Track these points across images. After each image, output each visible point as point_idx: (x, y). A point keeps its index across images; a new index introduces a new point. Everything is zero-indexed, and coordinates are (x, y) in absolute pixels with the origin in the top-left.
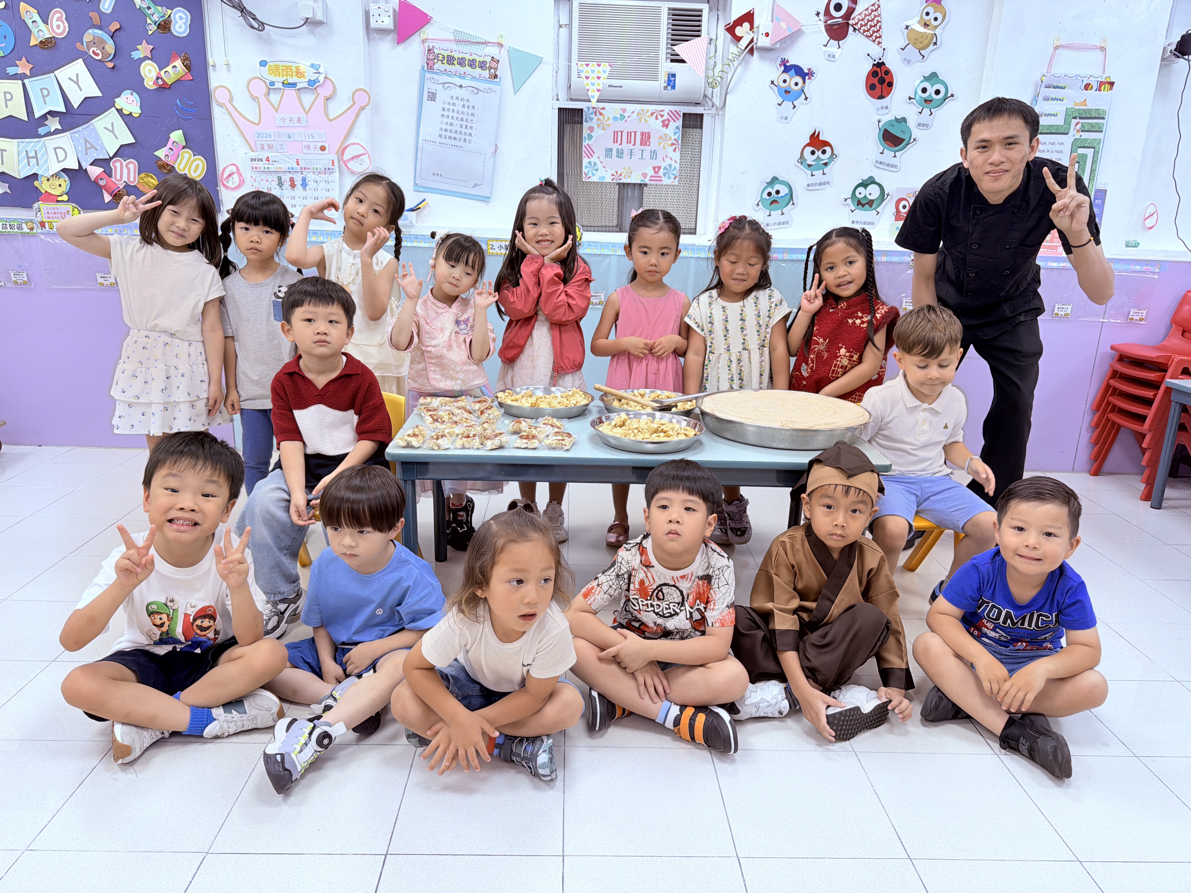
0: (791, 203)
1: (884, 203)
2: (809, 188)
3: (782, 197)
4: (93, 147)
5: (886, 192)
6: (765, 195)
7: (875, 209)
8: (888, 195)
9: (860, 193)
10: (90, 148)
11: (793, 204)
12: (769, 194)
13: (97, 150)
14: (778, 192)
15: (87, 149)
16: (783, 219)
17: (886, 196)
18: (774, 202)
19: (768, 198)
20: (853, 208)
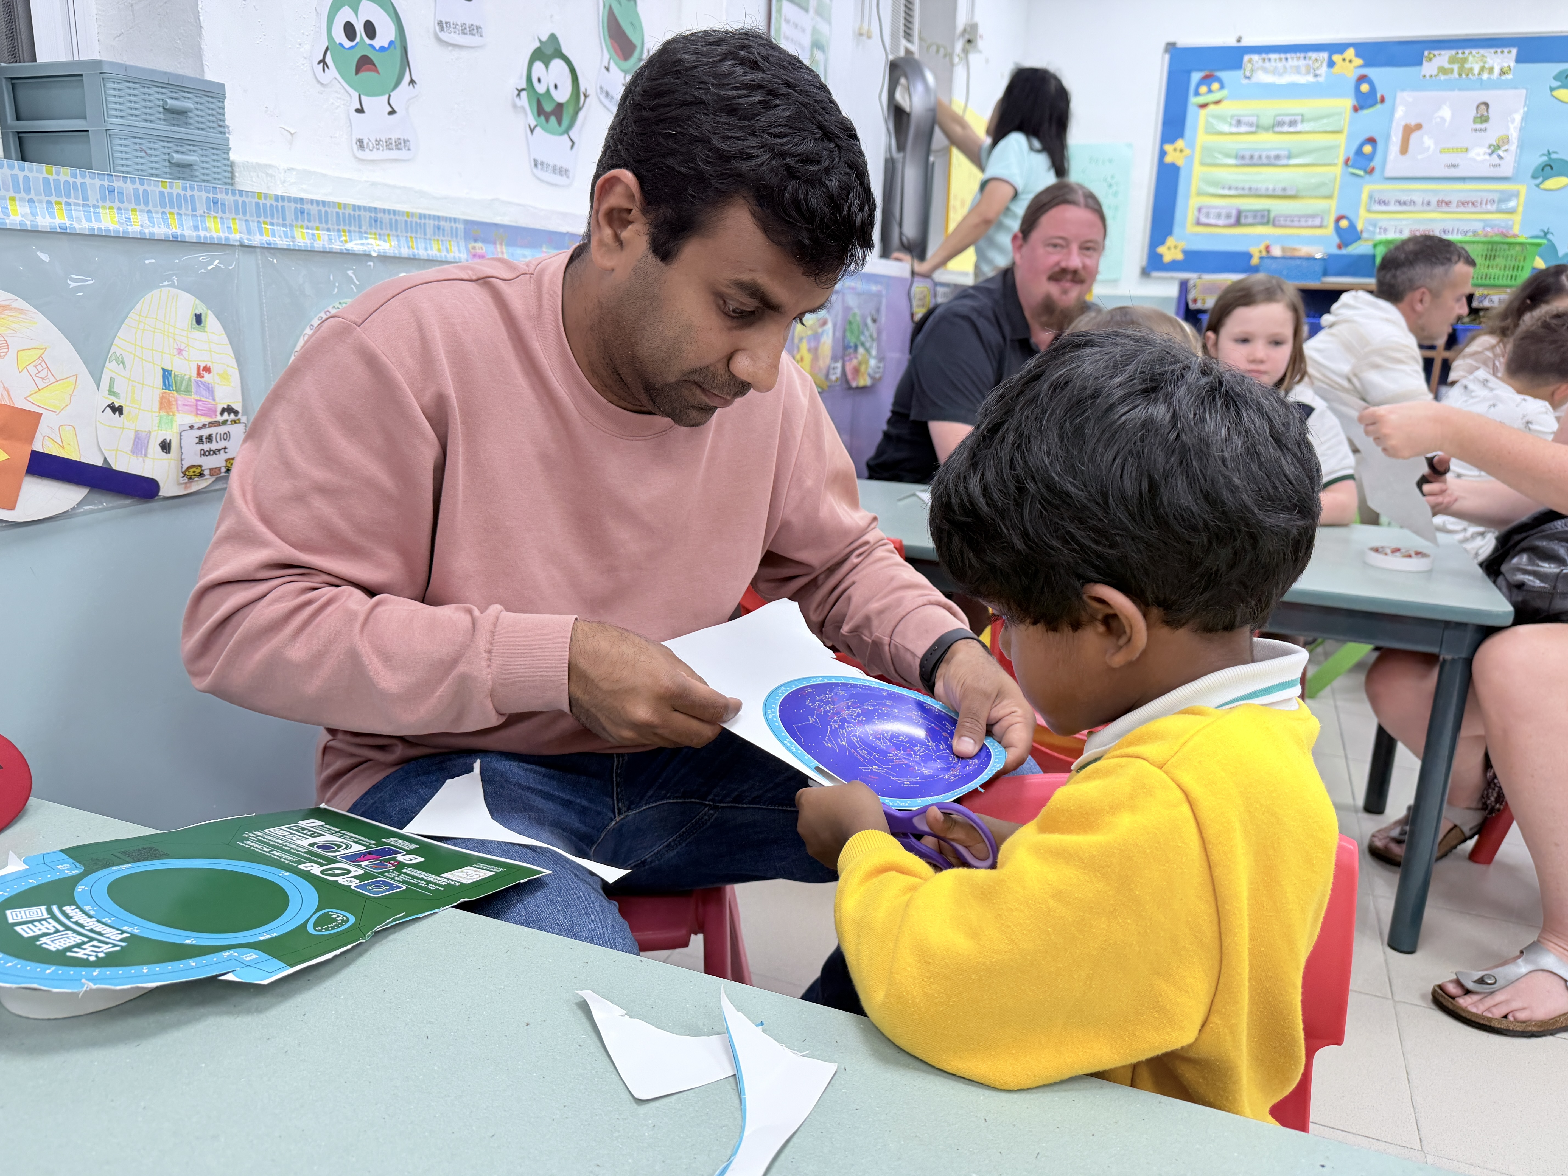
0: (407, 78)
1: (581, 115)
2: (444, 36)
3: (382, 49)
5: (582, 89)
6: (340, 36)
7: (567, 131)
8: (586, 96)
9: (539, 80)
11: (412, 82)
12: (349, 30)
14: (370, 29)
16: (393, 129)
17: (582, 97)
18: (364, 63)
19: (348, 44)
20: (533, 123)
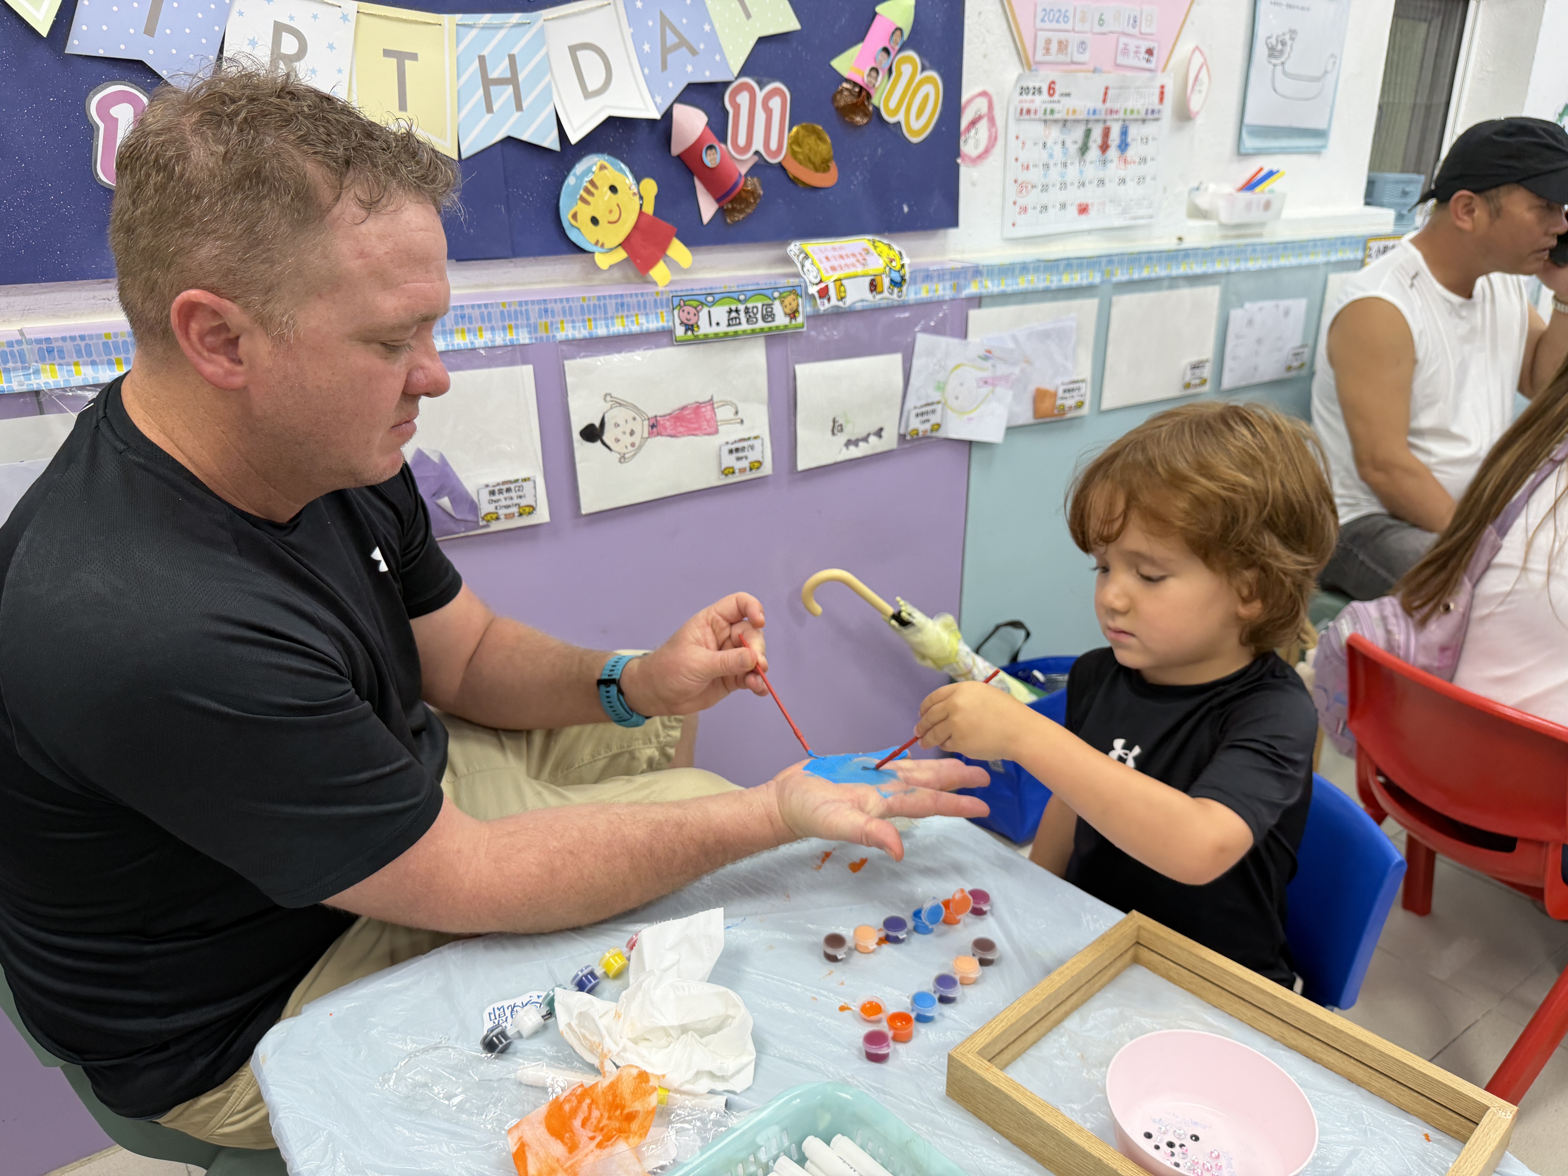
4: (683, 42)
10: (676, 47)
13: (694, 52)
15: (665, 51)
